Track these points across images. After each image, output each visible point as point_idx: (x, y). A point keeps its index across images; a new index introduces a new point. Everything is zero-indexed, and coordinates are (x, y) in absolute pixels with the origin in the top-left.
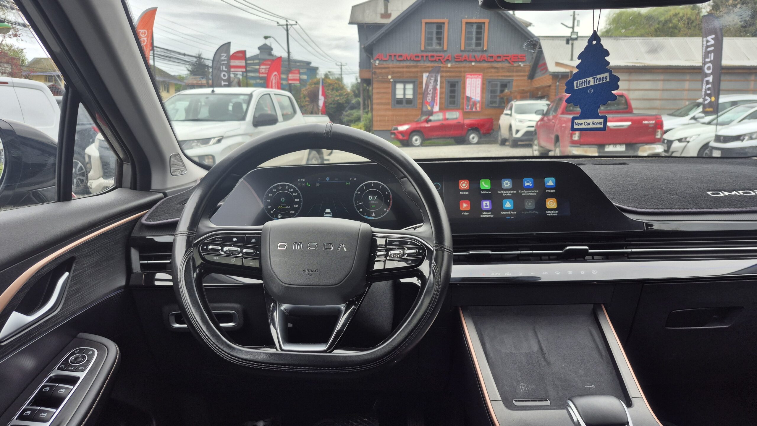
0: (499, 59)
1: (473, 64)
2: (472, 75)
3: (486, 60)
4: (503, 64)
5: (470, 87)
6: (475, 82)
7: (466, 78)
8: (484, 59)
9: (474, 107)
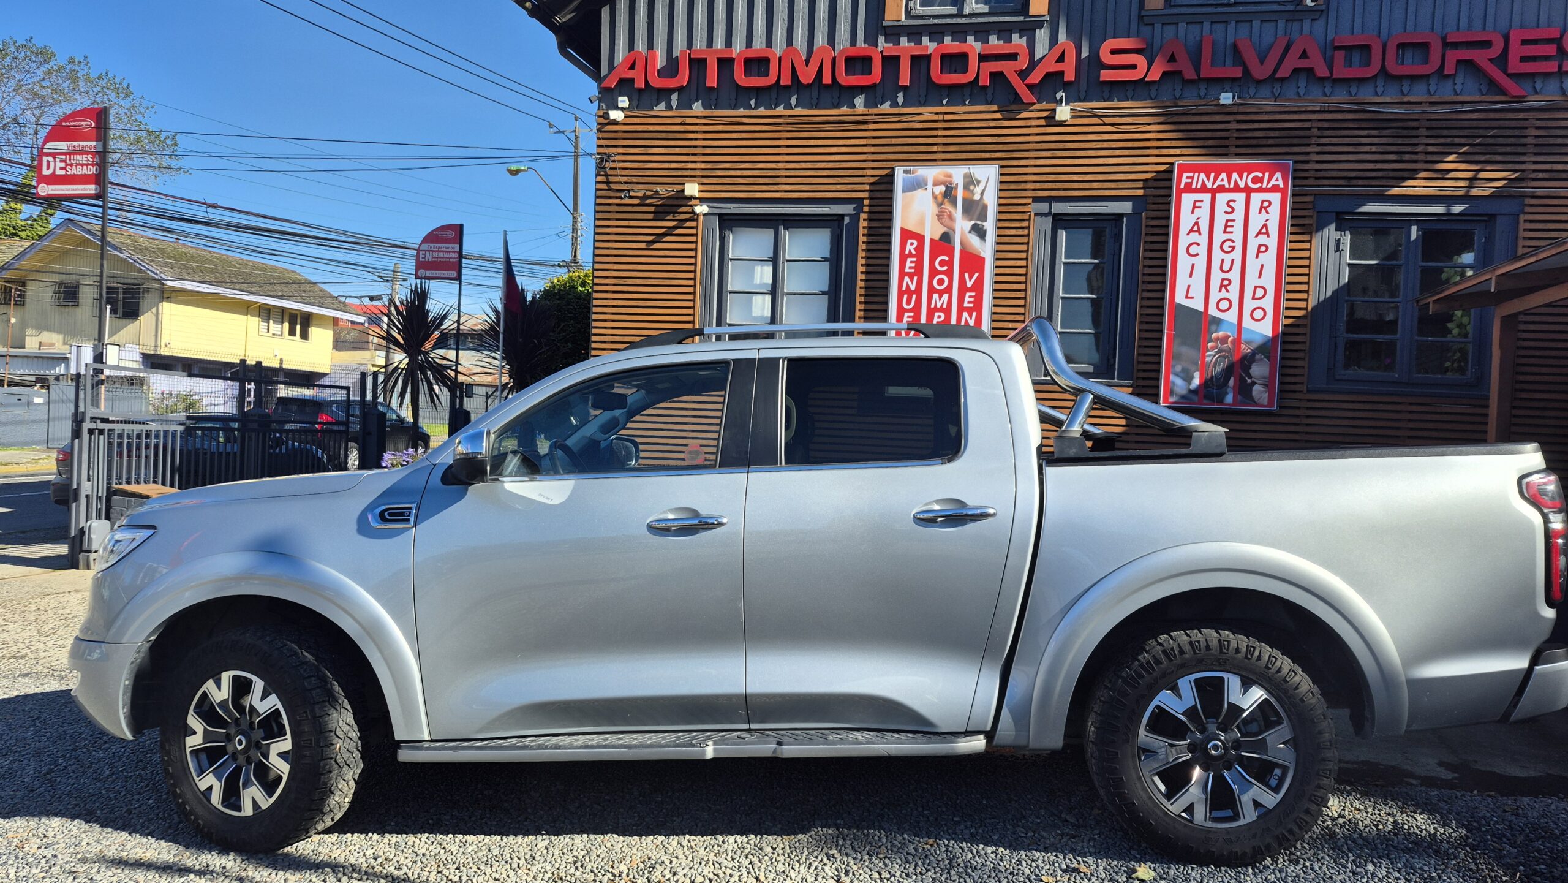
0: (1411, 65)
1: (1226, 98)
2: (1218, 169)
3: (1322, 71)
4: (1445, 92)
5: (1203, 250)
6: (1239, 215)
7: (1180, 192)
8: (1304, 64)
9: (1231, 382)
